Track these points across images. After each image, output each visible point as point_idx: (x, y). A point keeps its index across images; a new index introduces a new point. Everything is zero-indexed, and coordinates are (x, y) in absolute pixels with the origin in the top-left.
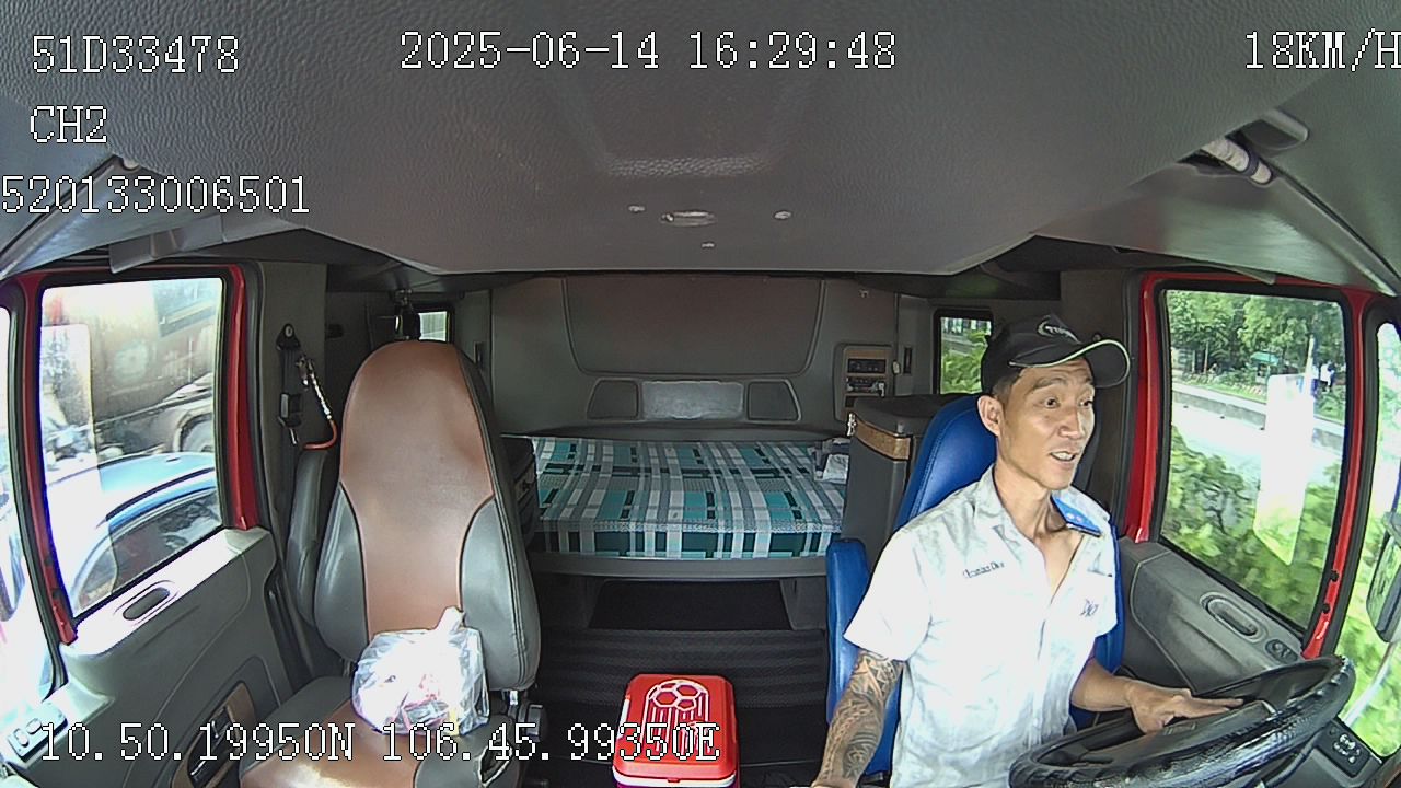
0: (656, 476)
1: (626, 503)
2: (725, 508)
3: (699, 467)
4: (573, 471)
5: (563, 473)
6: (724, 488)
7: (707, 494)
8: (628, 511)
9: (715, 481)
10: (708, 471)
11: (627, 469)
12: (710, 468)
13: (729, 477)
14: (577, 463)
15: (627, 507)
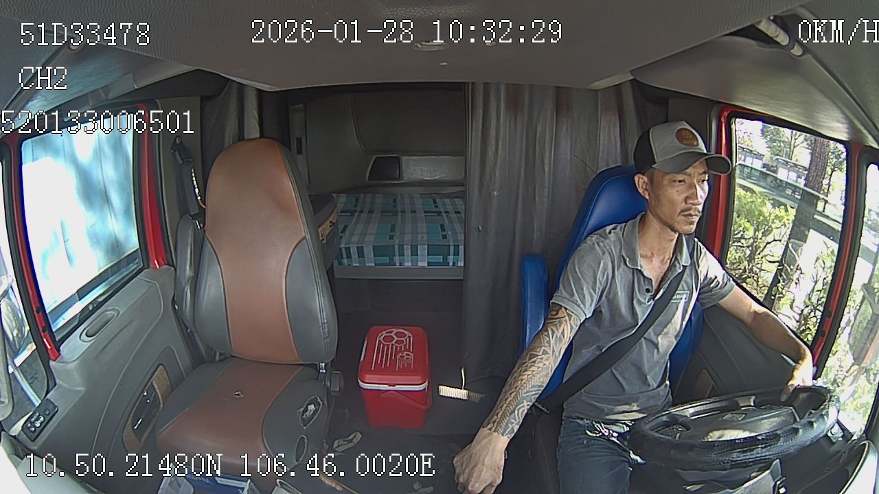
0: (408, 215)
1: (391, 231)
2: (452, 233)
3: (437, 210)
4: (357, 214)
5: (351, 215)
6: (451, 221)
7: (441, 225)
8: (393, 236)
9: (445, 217)
10: (441, 212)
11: (389, 212)
12: (442, 210)
13: (454, 216)
14: (359, 209)
15: (392, 234)
